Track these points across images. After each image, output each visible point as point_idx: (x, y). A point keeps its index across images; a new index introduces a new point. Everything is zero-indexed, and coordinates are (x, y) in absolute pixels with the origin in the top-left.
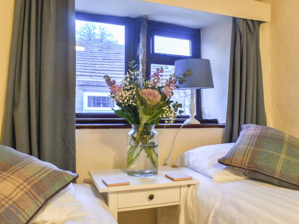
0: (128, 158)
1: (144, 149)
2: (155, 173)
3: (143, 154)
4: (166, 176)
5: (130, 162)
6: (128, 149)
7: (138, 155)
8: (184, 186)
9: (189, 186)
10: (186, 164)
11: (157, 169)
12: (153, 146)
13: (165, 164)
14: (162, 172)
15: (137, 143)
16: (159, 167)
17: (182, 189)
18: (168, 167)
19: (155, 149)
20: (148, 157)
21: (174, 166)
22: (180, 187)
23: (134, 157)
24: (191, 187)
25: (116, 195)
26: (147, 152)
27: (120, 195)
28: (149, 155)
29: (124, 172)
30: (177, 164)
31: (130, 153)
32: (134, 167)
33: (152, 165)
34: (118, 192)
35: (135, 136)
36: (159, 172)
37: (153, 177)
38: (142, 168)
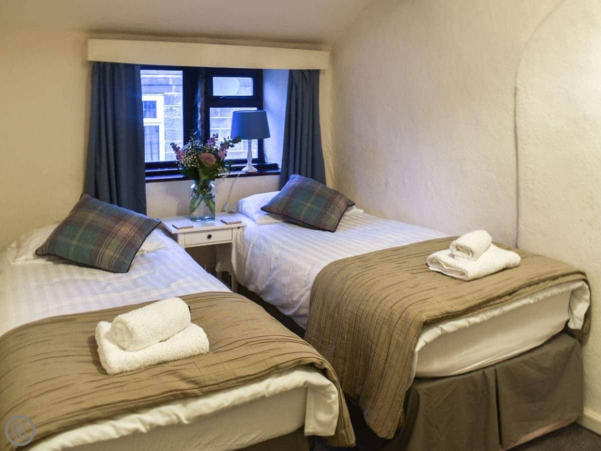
0: (191, 207)
1: (203, 200)
2: (213, 219)
3: (203, 203)
4: (222, 221)
5: (193, 210)
6: (191, 200)
7: (199, 204)
8: (235, 228)
9: (239, 228)
10: (240, 210)
11: (214, 214)
12: (211, 197)
13: (223, 211)
14: (218, 218)
15: (198, 195)
16: (216, 214)
17: (233, 230)
18: (226, 213)
19: (213, 199)
20: (207, 205)
21: (231, 213)
22: (232, 228)
23: (195, 205)
24: (241, 228)
25: (183, 236)
26: (206, 202)
27: (186, 235)
28: (208, 205)
29: (187, 218)
30: (234, 210)
31: (193, 203)
32: (196, 214)
33: (210, 212)
34: (185, 233)
35: (196, 189)
36: (216, 217)
37: (211, 222)
38: (202, 215)
